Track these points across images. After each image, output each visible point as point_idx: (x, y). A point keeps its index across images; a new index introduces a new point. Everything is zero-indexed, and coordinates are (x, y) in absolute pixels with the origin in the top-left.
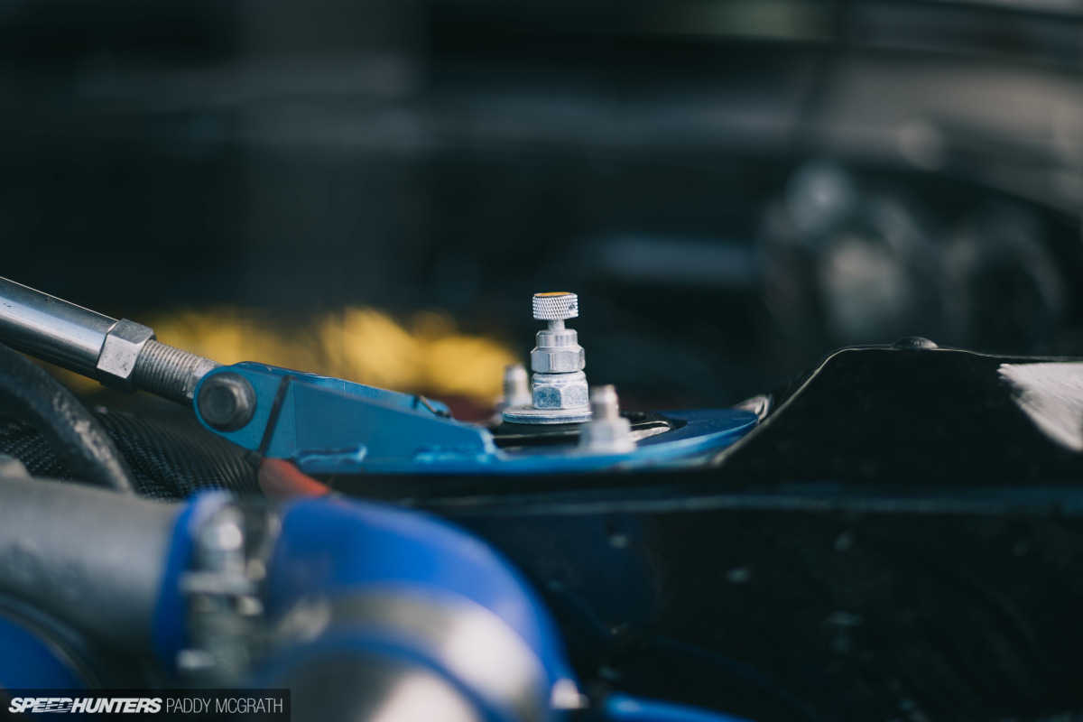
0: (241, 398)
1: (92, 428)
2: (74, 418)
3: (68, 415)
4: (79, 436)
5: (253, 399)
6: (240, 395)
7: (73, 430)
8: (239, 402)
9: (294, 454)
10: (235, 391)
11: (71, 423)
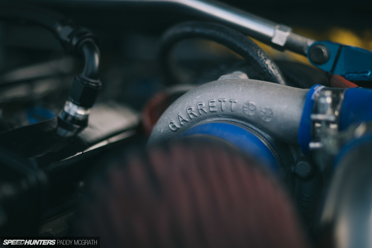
0: (325, 53)
1: (271, 62)
2: (265, 59)
3: (263, 57)
4: (267, 65)
5: (329, 53)
6: (325, 52)
7: (265, 63)
8: (324, 54)
9: (344, 73)
10: (323, 50)
11: (264, 60)
